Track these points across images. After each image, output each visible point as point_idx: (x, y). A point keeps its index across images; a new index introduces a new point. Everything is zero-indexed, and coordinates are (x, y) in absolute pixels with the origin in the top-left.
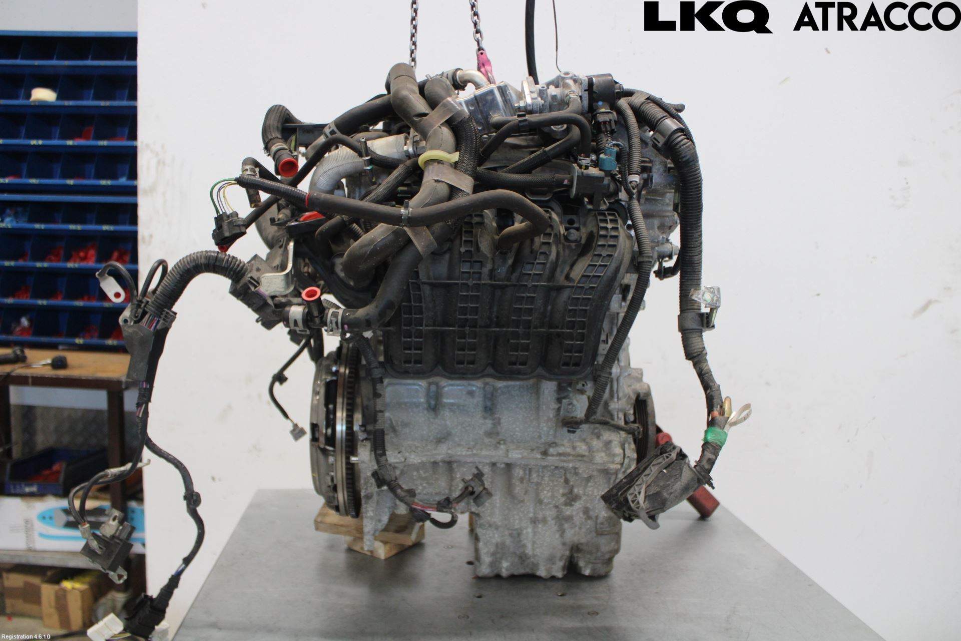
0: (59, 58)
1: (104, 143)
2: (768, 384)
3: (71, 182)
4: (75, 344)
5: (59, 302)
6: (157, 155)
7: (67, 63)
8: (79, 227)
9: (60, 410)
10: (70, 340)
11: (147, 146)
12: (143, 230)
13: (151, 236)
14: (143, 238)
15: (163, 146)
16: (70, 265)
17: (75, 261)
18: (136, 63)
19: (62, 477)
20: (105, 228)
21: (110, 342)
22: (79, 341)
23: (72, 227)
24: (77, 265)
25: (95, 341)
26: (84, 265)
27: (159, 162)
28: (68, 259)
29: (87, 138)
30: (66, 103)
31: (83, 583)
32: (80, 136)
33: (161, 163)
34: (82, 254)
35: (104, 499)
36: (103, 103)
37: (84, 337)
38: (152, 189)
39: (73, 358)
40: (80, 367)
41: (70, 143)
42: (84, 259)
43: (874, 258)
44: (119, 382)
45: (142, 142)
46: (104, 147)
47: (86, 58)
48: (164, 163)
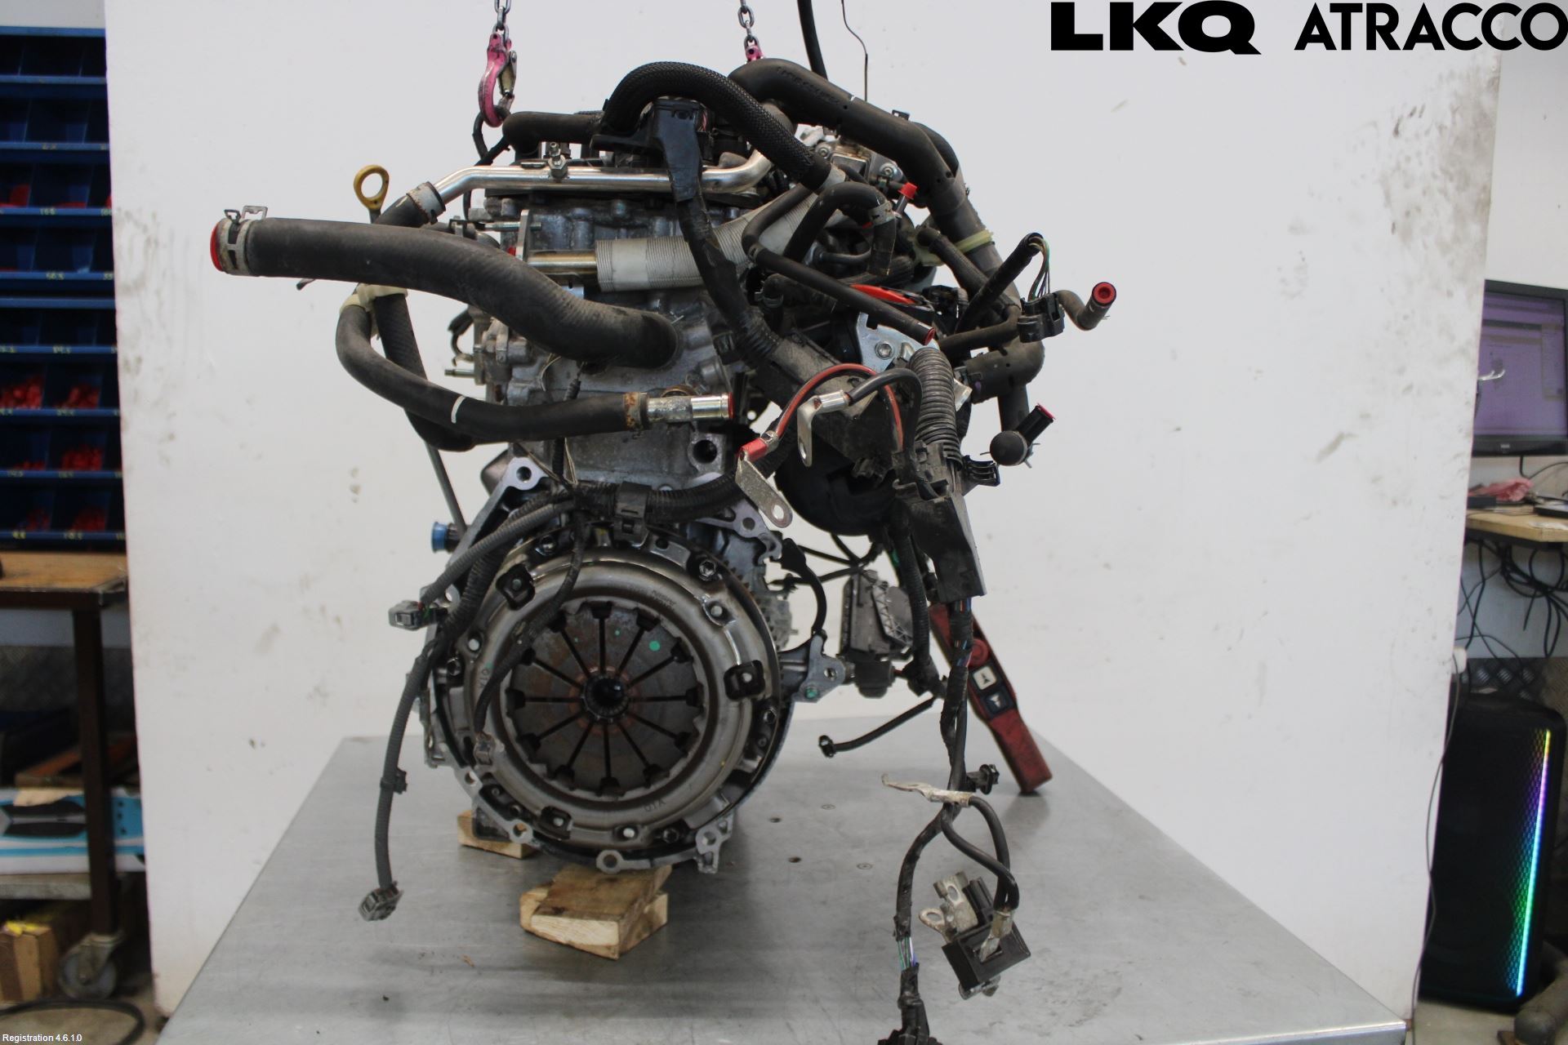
1: (50, 210)
2: (1107, 566)
4: (13, 540)
6: (145, 229)
8: (12, 349)
11: (128, 215)
12: (125, 350)
13: (139, 360)
14: (127, 363)
15: (154, 216)
20: (57, 349)
21: (72, 535)
22: (19, 534)
25: (46, 534)
26: (22, 410)
27: (148, 241)
29: (20, 203)
31: (41, 923)
33: (151, 243)
34: (18, 393)
35: (73, 786)
36: (45, 145)
37: (26, 528)
38: (139, 284)
39: (12, 562)
40: (25, 574)
42: (24, 401)
43: (1259, 371)
44: (92, 597)
45: (119, 209)
46: (50, 217)
47: (13, 72)
48: (157, 243)
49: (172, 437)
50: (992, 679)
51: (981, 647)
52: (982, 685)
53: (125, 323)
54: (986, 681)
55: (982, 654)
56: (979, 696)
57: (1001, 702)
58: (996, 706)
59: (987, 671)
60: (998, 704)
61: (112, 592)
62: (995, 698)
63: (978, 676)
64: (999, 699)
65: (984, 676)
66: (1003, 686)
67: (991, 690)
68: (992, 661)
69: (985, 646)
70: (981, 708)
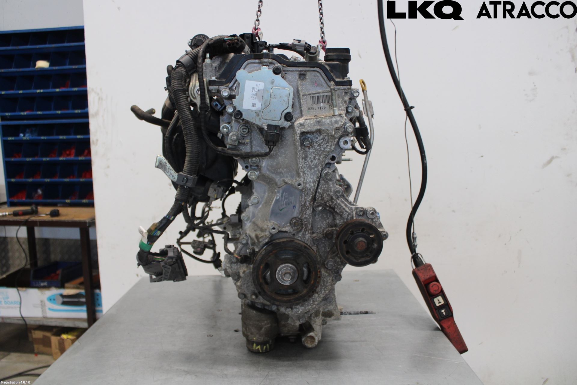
0: (50, 43)
1: (76, 89)
3: (59, 112)
4: (66, 203)
5: (57, 180)
6: (98, 94)
7: (53, 45)
8: (65, 137)
9: (62, 240)
10: (62, 201)
11: (93, 90)
12: (93, 137)
13: (97, 140)
14: (93, 141)
15: (101, 89)
16: (61, 159)
17: (64, 157)
18: (84, 43)
19: (60, 277)
20: (79, 137)
21: (84, 201)
22: (68, 201)
23: (61, 137)
24: (64, 159)
25: (77, 201)
26: (69, 158)
27: (99, 99)
28: (60, 155)
29: (67, 87)
30: (55, 68)
31: (73, 335)
32: (64, 86)
33: (100, 99)
34: (68, 152)
35: (82, 289)
36: (74, 67)
37: (71, 199)
38: (97, 114)
39: (63, 210)
40: (66, 215)
41: (57, 90)
42: (69, 155)
43: (516, 132)
44: (85, 223)
45: (90, 88)
46: (75, 91)
47: (64, 42)
48: (102, 99)
49: (108, 167)
50: (442, 302)
51: (438, 286)
52: (438, 305)
53: (92, 127)
54: (440, 302)
55: (438, 289)
56: (436, 309)
57: (446, 313)
58: (443, 314)
59: (440, 298)
60: (444, 313)
61: (91, 221)
62: (443, 311)
63: (436, 300)
64: (445, 311)
65: (438, 300)
66: (447, 305)
67: (442, 307)
68: (442, 293)
69: (439, 286)
70: (436, 315)
